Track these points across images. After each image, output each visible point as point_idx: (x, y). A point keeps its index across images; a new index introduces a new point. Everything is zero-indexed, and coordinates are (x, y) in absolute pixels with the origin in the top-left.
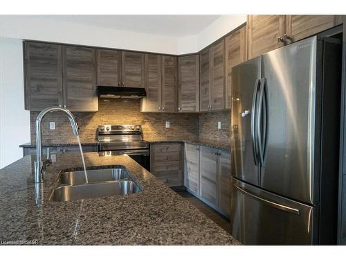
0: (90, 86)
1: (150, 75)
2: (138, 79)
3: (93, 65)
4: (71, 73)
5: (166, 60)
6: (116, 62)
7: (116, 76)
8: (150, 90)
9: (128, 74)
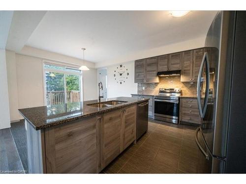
0: (155, 72)
1: (185, 63)
2: (178, 66)
3: (156, 64)
4: (149, 68)
5: (197, 52)
6: (166, 60)
7: (166, 66)
8: (185, 70)
9: (172, 64)
